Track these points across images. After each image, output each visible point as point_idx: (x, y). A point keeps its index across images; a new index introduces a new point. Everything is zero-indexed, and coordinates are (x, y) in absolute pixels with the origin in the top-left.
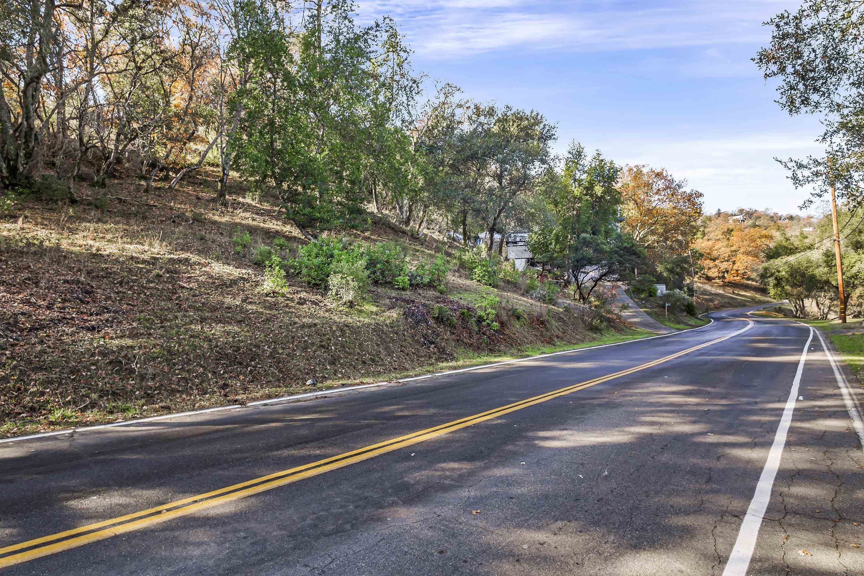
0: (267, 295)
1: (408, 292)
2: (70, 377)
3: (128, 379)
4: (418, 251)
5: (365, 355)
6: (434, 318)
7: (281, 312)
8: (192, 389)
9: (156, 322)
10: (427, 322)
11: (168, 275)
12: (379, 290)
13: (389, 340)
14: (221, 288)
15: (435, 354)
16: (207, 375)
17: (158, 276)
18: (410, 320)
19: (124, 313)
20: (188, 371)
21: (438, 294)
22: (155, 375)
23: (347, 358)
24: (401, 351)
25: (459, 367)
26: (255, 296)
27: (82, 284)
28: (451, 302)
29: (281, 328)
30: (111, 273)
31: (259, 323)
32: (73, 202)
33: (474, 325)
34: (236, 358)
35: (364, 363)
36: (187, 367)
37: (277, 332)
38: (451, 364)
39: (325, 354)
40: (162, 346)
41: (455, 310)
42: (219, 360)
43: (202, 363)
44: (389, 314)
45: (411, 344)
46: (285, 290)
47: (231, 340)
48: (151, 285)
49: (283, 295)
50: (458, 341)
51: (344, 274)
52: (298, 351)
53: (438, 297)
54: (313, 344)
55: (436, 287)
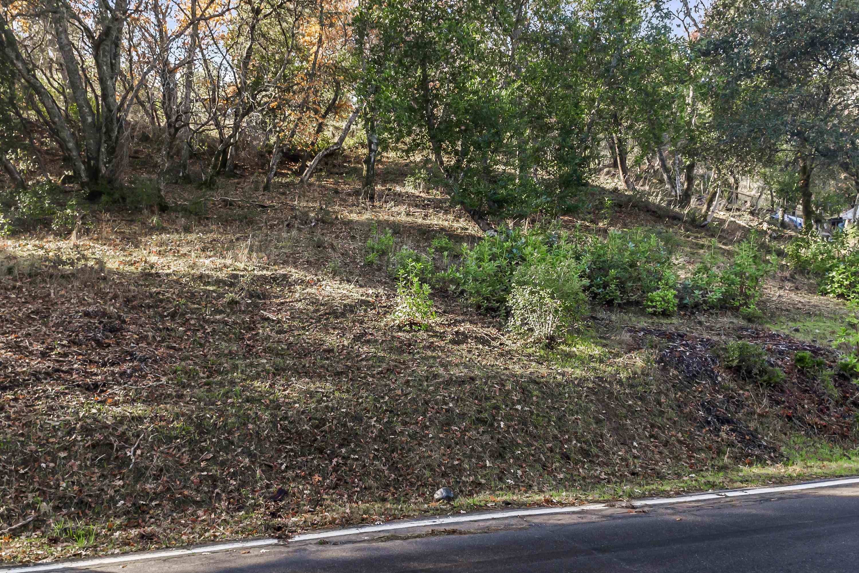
0: (400, 328)
1: (675, 321)
2: (17, 471)
3: (115, 476)
4: (702, 246)
5: (569, 440)
6: (729, 368)
7: (417, 356)
8: (220, 500)
9: (201, 375)
10: (713, 377)
11: (250, 301)
12: (613, 318)
13: (624, 411)
14: (327, 319)
15: (731, 445)
16: (254, 471)
17: (233, 303)
18: (673, 372)
19: (155, 361)
20: (223, 464)
21: (743, 323)
22: (161, 470)
23: (529, 445)
24: (651, 436)
25: (791, 480)
26: (379, 330)
27: (110, 318)
28: (772, 337)
29: (408, 386)
30: (161, 301)
31: (373, 376)
32: (164, 208)
33: (831, 385)
34: (316, 439)
35: (566, 457)
36: (222, 456)
37: (399, 392)
38: (771, 470)
39: (484, 438)
40: (190, 417)
41: (781, 352)
42: (284, 443)
43: (252, 448)
44: (627, 361)
45: (675, 423)
46: (434, 320)
47: (313, 406)
48: (218, 317)
49: (428, 328)
50: (790, 418)
51: (535, 285)
52: (431, 429)
53: (742, 328)
54: (462, 416)
55: (737, 309)
